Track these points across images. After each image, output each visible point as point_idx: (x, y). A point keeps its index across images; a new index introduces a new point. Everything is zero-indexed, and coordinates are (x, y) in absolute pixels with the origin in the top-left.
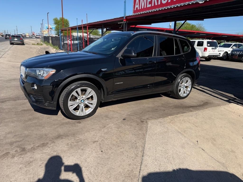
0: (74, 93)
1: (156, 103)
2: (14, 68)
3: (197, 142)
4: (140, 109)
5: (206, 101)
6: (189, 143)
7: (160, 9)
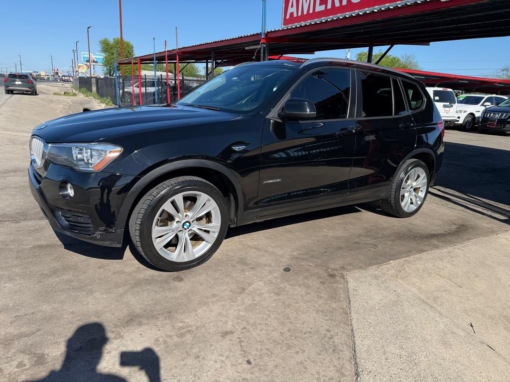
0: (167, 207)
1: (351, 226)
2: (14, 143)
3: (471, 326)
4: (318, 241)
5: (461, 223)
6: (455, 330)
7: (347, 15)
